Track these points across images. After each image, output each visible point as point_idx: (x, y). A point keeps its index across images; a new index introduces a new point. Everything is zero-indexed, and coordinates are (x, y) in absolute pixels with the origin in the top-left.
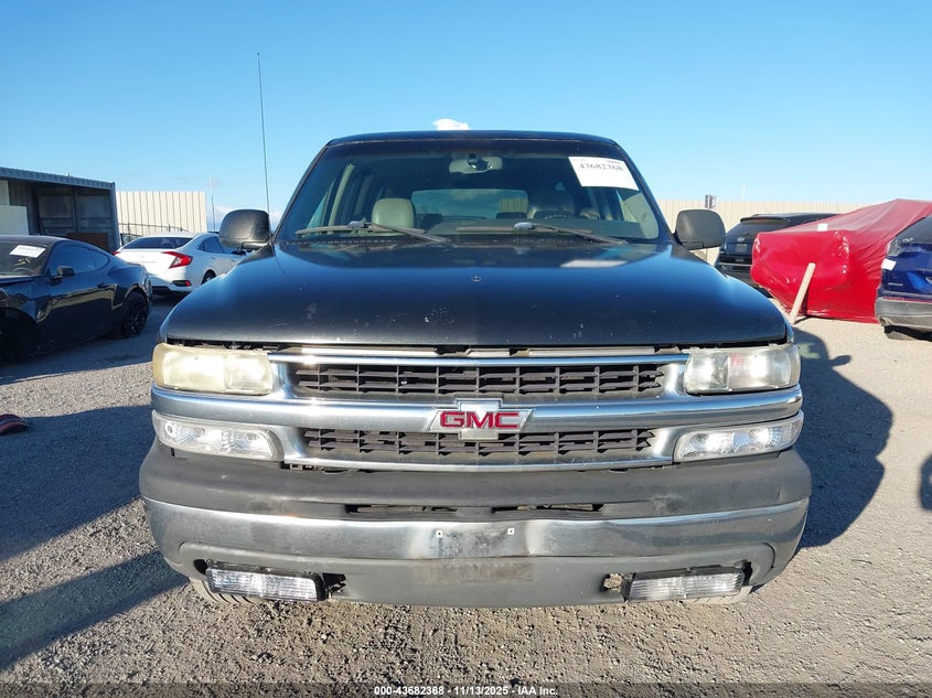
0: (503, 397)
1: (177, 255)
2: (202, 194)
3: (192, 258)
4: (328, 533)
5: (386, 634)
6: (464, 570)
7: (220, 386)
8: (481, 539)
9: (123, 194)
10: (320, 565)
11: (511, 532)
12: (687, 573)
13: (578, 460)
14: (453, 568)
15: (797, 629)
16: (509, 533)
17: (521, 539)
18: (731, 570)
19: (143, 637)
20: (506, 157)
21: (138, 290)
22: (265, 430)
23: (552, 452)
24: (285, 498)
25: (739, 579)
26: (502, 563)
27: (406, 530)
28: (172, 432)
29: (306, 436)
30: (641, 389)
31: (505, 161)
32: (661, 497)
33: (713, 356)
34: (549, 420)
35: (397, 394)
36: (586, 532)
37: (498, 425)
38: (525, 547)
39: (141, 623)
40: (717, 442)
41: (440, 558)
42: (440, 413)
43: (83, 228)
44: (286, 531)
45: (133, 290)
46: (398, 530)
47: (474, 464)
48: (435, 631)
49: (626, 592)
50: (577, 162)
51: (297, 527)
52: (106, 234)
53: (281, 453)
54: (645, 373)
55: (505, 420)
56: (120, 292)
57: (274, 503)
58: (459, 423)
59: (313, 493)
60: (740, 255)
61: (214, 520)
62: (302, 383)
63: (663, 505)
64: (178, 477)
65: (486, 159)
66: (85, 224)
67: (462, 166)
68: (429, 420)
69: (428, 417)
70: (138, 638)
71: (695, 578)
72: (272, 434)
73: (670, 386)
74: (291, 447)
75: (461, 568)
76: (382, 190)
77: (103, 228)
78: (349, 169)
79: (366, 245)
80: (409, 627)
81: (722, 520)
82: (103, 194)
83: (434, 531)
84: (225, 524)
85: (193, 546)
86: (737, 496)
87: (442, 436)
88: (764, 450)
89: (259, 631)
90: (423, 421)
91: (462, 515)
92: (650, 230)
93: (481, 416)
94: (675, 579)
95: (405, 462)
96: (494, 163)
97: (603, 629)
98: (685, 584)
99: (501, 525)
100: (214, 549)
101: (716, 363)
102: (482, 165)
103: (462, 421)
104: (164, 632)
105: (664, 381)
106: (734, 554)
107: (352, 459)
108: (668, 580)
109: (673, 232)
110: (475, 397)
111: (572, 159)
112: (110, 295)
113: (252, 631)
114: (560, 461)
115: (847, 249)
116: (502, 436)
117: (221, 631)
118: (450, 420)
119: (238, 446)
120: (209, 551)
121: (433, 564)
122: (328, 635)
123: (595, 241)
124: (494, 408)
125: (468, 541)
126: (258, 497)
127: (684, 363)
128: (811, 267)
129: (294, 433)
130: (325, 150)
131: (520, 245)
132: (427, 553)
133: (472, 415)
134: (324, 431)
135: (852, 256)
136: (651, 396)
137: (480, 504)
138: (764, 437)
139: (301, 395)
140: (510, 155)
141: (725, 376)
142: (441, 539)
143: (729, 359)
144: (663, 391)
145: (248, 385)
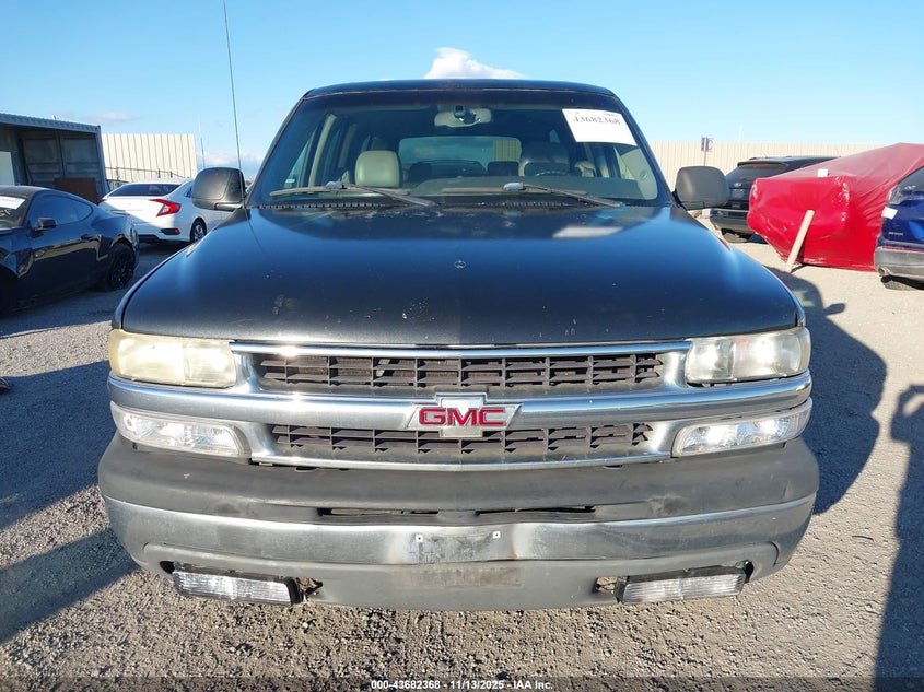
0: (487, 391)
1: (165, 203)
2: (191, 137)
3: (180, 205)
4: (298, 538)
5: (369, 622)
6: (446, 575)
7: (178, 378)
8: (464, 543)
9: (111, 136)
10: (292, 570)
11: (497, 535)
12: (685, 575)
13: (570, 457)
14: (434, 574)
15: (796, 614)
16: (494, 537)
17: (507, 542)
18: (732, 571)
19: (116, 627)
20: (495, 107)
21: (124, 240)
22: (230, 426)
23: (542, 449)
24: (252, 500)
25: (740, 580)
26: (487, 568)
27: (384, 535)
28: (133, 425)
29: (274, 432)
30: (638, 380)
31: (495, 114)
32: (659, 497)
33: (717, 343)
34: (538, 415)
35: (371, 387)
36: (578, 535)
37: (482, 423)
38: (512, 552)
39: (116, 611)
40: (720, 435)
41: (420, 563)
42: (419, 410)
43: (70, 173)
44: (254, 534)
45: (119, 241)
46: (375, 533)
47: (457, 462)
48: (421, 618)
49: (619, 593)
50: (570, 115)
51: (266, 530)
52: (93, 179)
53: (248, 451)
54: (643, 362)
55: (489, 417)
56: (105, 243)
57: (241, 504)
58: (439, 420)
59: (282, 495)
60: (736, 201)
61: (179, 522)
62: (269, 375)
63: (661, 506)
64: (138, 475)
65: (473, 112)
66: (72, 168)
67: (447, 119)
68: (408, 416)
69: (406, 414)
70: (112, 628)
71: (694, 580)
72: (237, 430)
73: (670, 378)
74: (258, 444)
75: (443, 574)
76: (367, 140)
77: (91, 173)
78: (330, 120)
79: (345, 209)
80: (394, 613)
81: (723, 519)
82: (88, 138)
83: (414, 536)
84: (189, 526)
85: (157, 548)
86: (739, 494)
87: (421, 433)
88: (769, 442)
89: (238, 618)
90: (400, 418)
91: (444, 519)
92: (649, 190)
93: (463, 412)
94: (671, 582)
95: (382, 461)
96: (482, 116)
97: (594, 616)
98: (681, 585)
99: (486, 529)
100: (179, 551)
101: (721, 351)
102: (469, 117)
103: (443, 418)
104: (139, 621)
105: (663, 371)
106: (735, 556)
107: (324, 457)
108: (665, 582)
109: (672, 190)
110: (457, 391)
111: (565, 111)
112: (94, 245)
113: (231, 619)
114: (550, 458)
115: (847, 196)
116: (486, 434)
117: (198, 619)
118: (430, 417)
119: (201, 442)
120: (175, 553)
121: (414, 570)
122: (309, 623)
123: (590, 203)
124: (477, 404)
125: (451, 546)
126: (224, 498)
127: (685, 351)
128: (810, 214)
129: (261, 429)
130: (302, 101)
131: (509, 208)
132: (406, 558)
133: (454, 412)
134: (293, 428)
135: (852, 204)
136: (649, 387)
137: (463, 507)
138: (770, 428)
139: (267, 389)
140: (500, 107)
141: (730, 365)
142: (421, 545)
143: (735, 346)
144: (662, 382)
145: (210, 376)
